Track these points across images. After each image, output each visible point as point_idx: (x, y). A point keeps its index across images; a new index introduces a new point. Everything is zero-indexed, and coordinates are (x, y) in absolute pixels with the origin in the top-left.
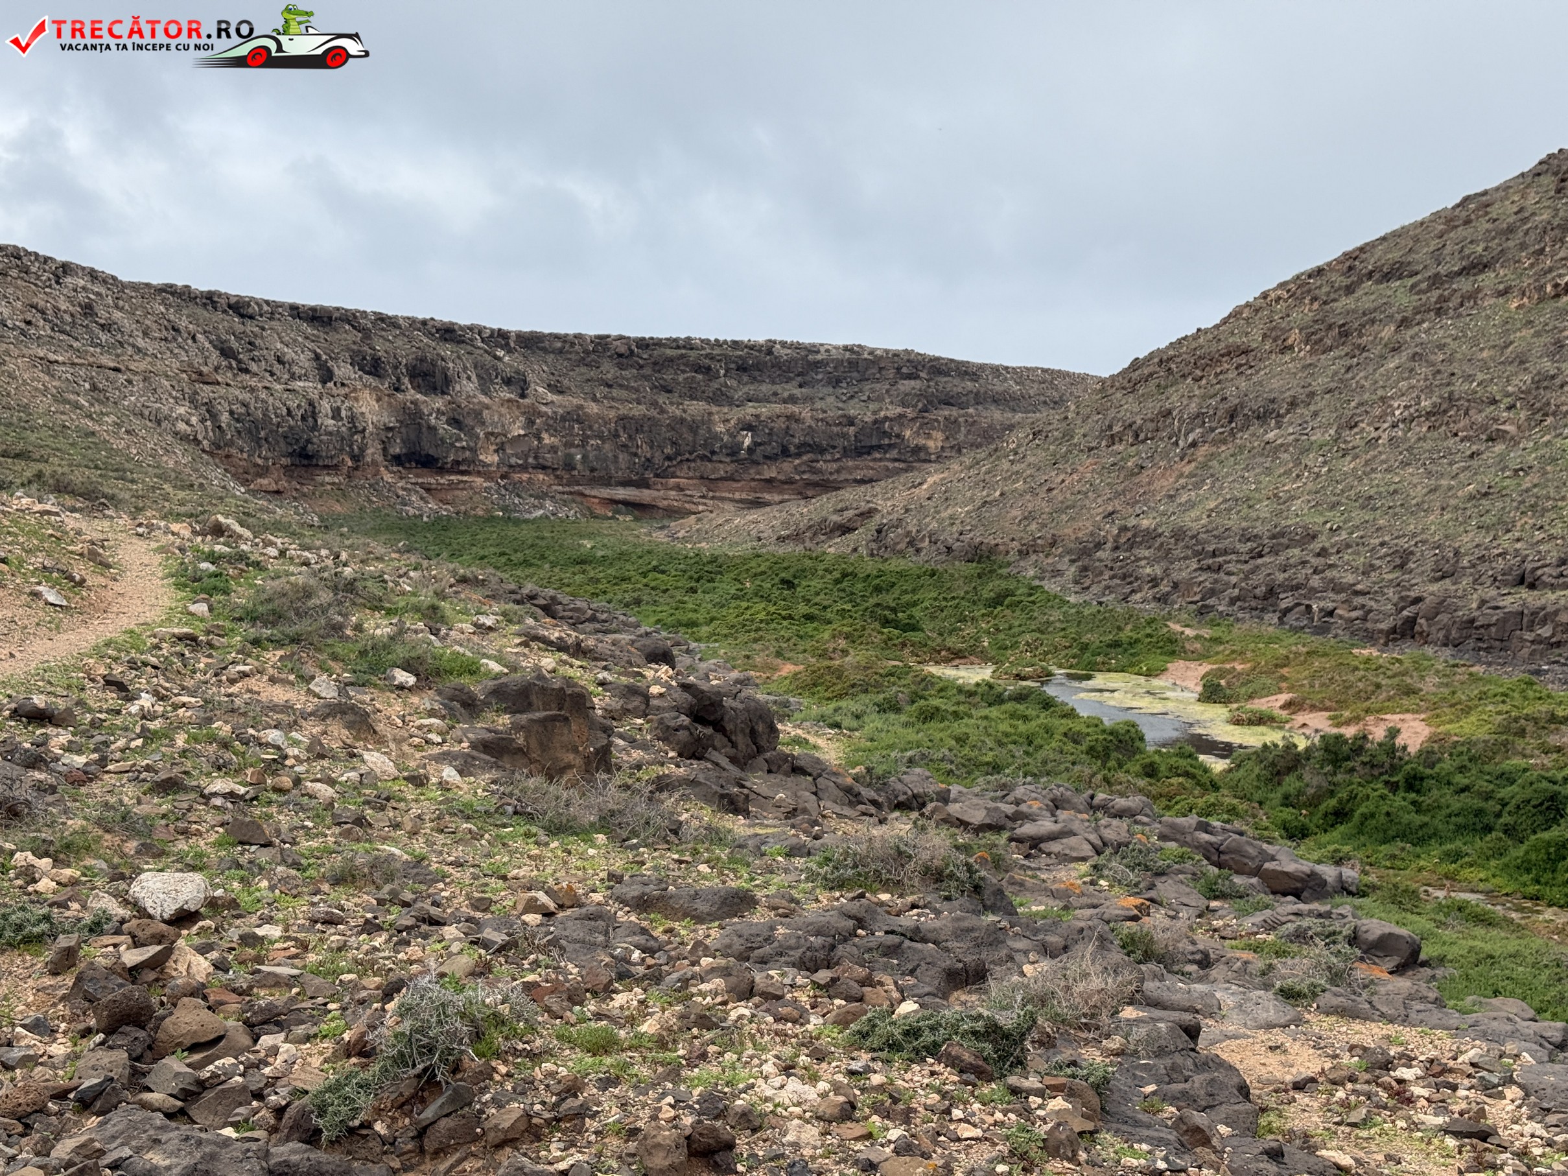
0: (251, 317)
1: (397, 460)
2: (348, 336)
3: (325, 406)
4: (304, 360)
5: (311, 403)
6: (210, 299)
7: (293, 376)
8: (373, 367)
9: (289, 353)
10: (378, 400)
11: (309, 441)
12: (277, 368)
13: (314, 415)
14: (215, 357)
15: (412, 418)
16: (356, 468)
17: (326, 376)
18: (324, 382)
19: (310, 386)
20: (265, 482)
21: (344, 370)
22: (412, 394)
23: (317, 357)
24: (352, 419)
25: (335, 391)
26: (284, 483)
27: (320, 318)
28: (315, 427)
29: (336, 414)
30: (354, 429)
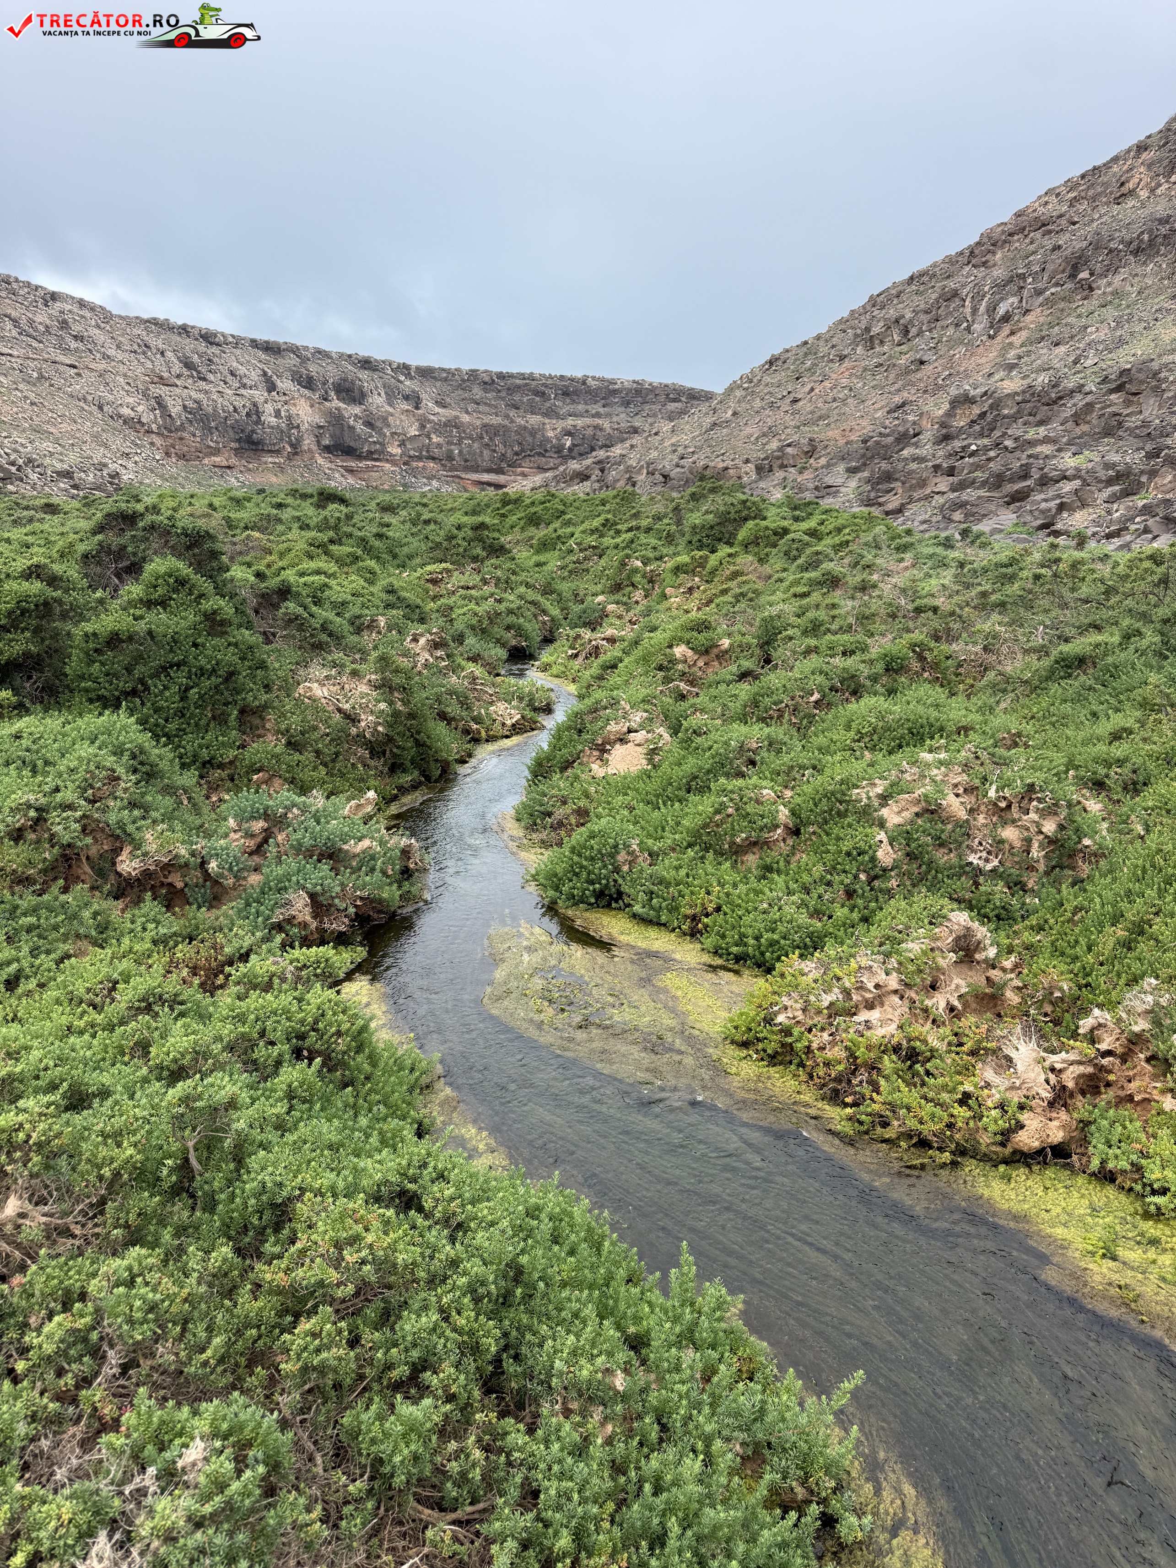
0: (218, 345)
1: (327, 449)
2: (292, 361)
3: (269, 408)
4: (254, 376)
5: (255, 405)
6: (184, 330)
7: (244, 386)
8: (308, 383)
9: (242, 370)
10: (312, 406)
11: (253, 431)
12: (229, 378)
13: (258, 414)
14: (177, 368)
15: (337, 420)
16: (296, 454)
17: (271, 387)
18: (269, 392)
19: (259, 395)
20: (217, 459)
21: (285, 384)
22: (336, 403)
23: (265, 374)
24: (289, 418)
25: (277, 398)
26: (233, 461)
27: (270, 348)
28: (258, 422)
29: (278, 414)
30: (291, 426)
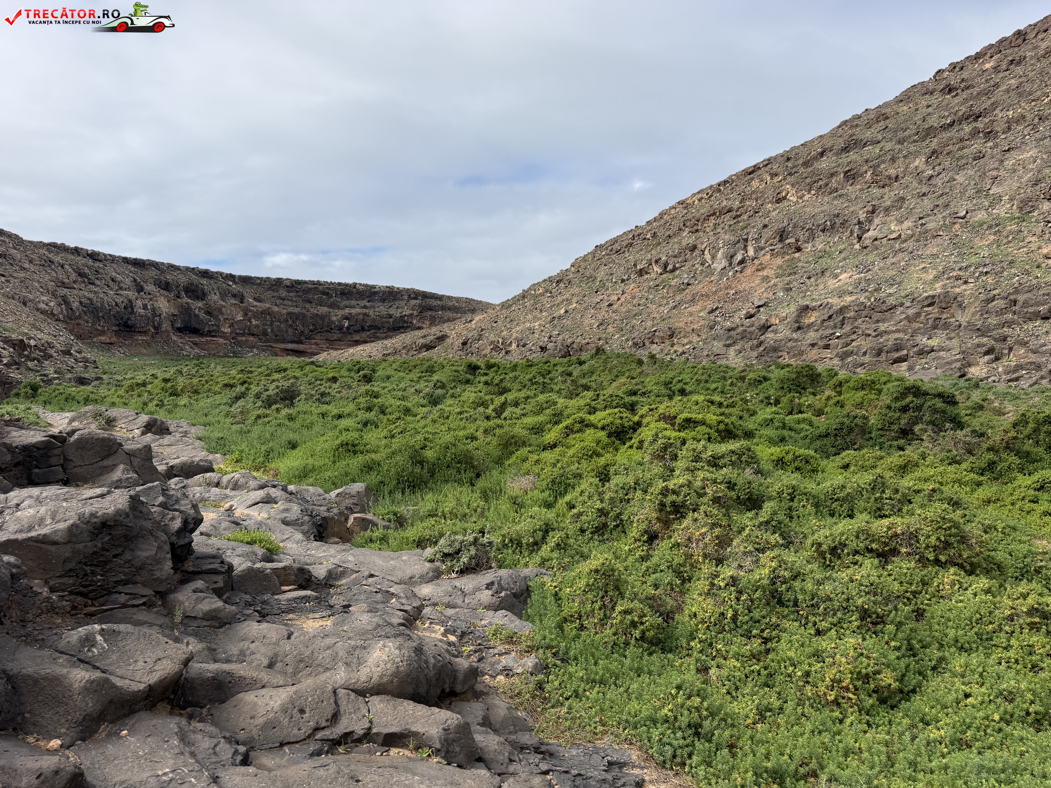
0: (100, 261)
1: (179, 330)
2: (153, 273)
3: (139, 303)
4: (128, 282)
5: (130, 301)
6: (77, 251)
7: (121, 288)
8: (166, 286)
9: (119, 278)
10: (168, 302)
11: (128, 319)
12: (111, 283)
13: (132, 307)
14: (74, 276)
15: (186, 311)
16: (157, 333)
17: (140, 289)
18: (139, 292)
19: (132, 294)
20: (103, 338)
21: (149, 287)
22: (186, 300)
23: (135, 280)
24: (154, 309)
25: (144, 296)
26: (114, 339)
27: (138, 264)
28: (132, 312)
29: (145, 307)
30: (154, 314)
